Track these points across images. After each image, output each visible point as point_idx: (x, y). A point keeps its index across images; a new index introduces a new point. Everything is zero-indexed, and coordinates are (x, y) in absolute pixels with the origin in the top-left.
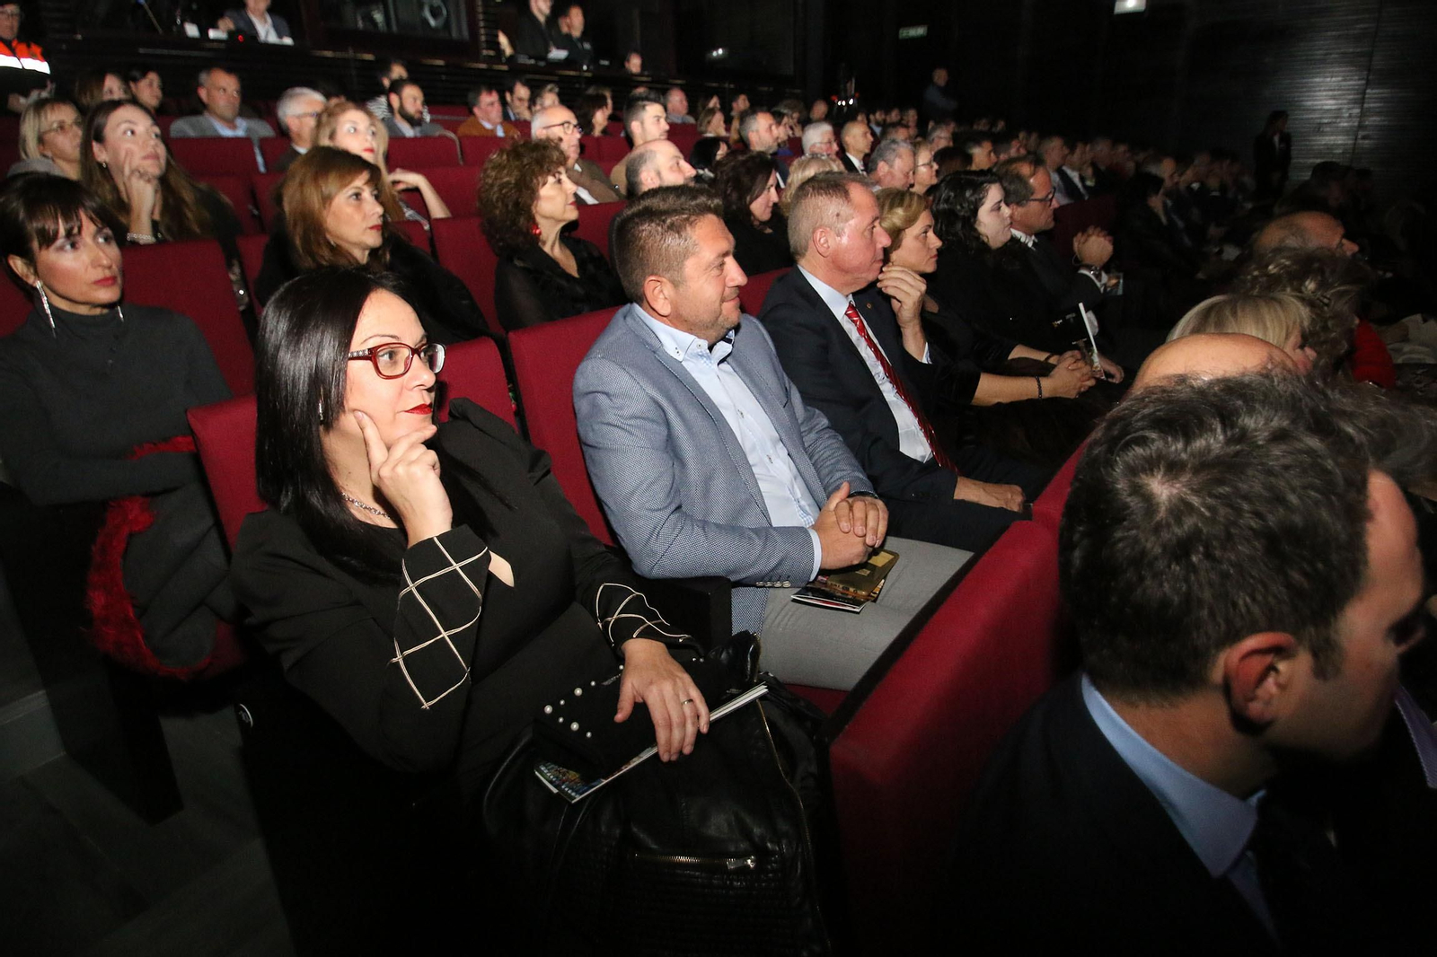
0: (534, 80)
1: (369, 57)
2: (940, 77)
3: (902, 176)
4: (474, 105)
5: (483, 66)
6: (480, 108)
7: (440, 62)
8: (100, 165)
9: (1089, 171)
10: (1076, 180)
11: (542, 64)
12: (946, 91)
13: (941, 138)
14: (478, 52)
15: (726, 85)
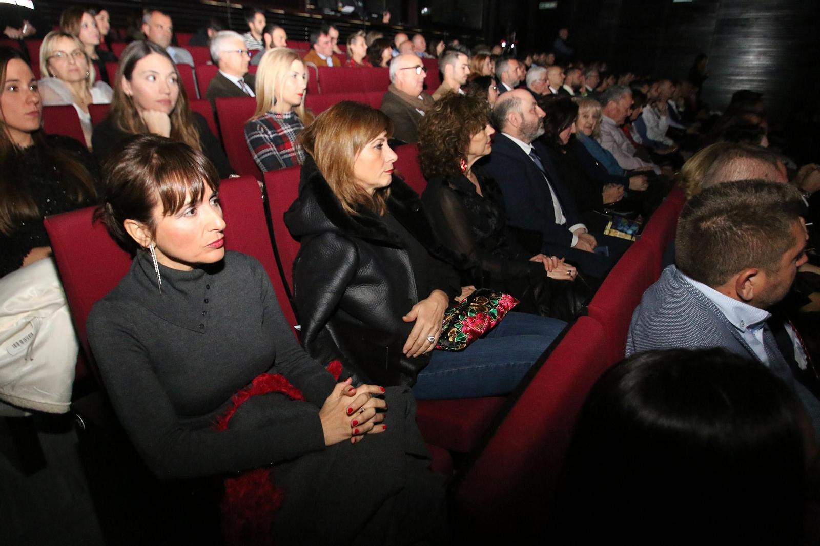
0: (341, 26)
1: (239, 6)
2: (564, 34)
3: (624, 111)
4: (314, 43)
5: (307, 15)
6: (318, 45)
7: (282, 12)
8: (126, 95)
9: (682, 102)
10: (674, 107)
11: (339, 15)
12: (567, 42)
13: (592, 76)
14: (304, 6)
15: (445, 34)
